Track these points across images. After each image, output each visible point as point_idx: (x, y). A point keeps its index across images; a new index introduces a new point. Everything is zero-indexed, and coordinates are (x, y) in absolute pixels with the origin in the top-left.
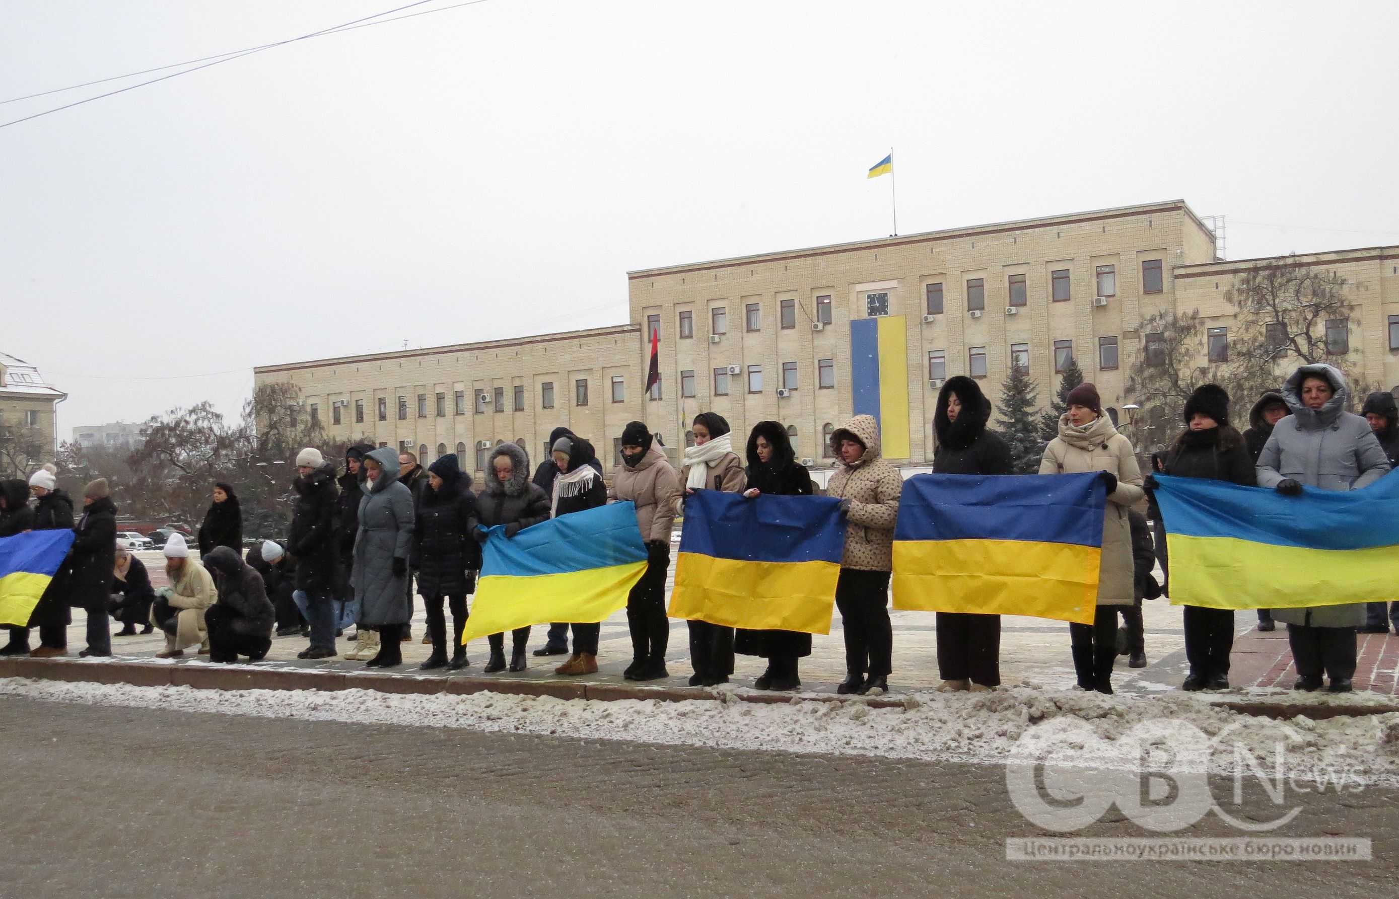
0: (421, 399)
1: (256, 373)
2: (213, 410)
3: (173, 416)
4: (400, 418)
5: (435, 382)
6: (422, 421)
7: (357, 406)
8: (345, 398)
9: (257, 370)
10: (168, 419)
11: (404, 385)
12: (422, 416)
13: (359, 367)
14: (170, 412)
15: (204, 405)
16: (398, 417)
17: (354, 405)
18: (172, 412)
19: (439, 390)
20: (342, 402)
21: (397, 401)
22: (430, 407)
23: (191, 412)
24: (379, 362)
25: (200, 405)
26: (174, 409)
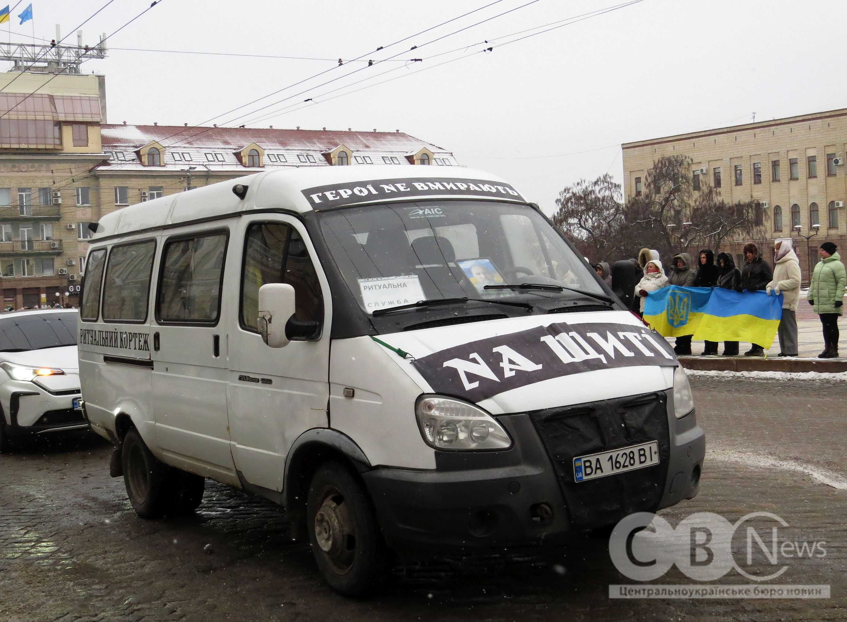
0: (775, 164)
1: (623, 149)
2: (613, 181)
3: (579, 187)
4: (755, 183)
5: (788, 149)
6: (776, 184)
7: (715, 173)
8: (704, 167)
9: (625, 146)
10: (578, 190)
11: (758, 153)
12: (775, 179)
13: (717, 139)
14: (576, 184)
15: (605, 177)
16: (753, 182)
17: (712, 172)
18: (578, 184)
19: (792, 156)
20: (702, 170)
21: (752, 167)
22: (784, 171)
23: (596, 183)
24: (734, 133)
25: (602, 178)
26: (580, 181)
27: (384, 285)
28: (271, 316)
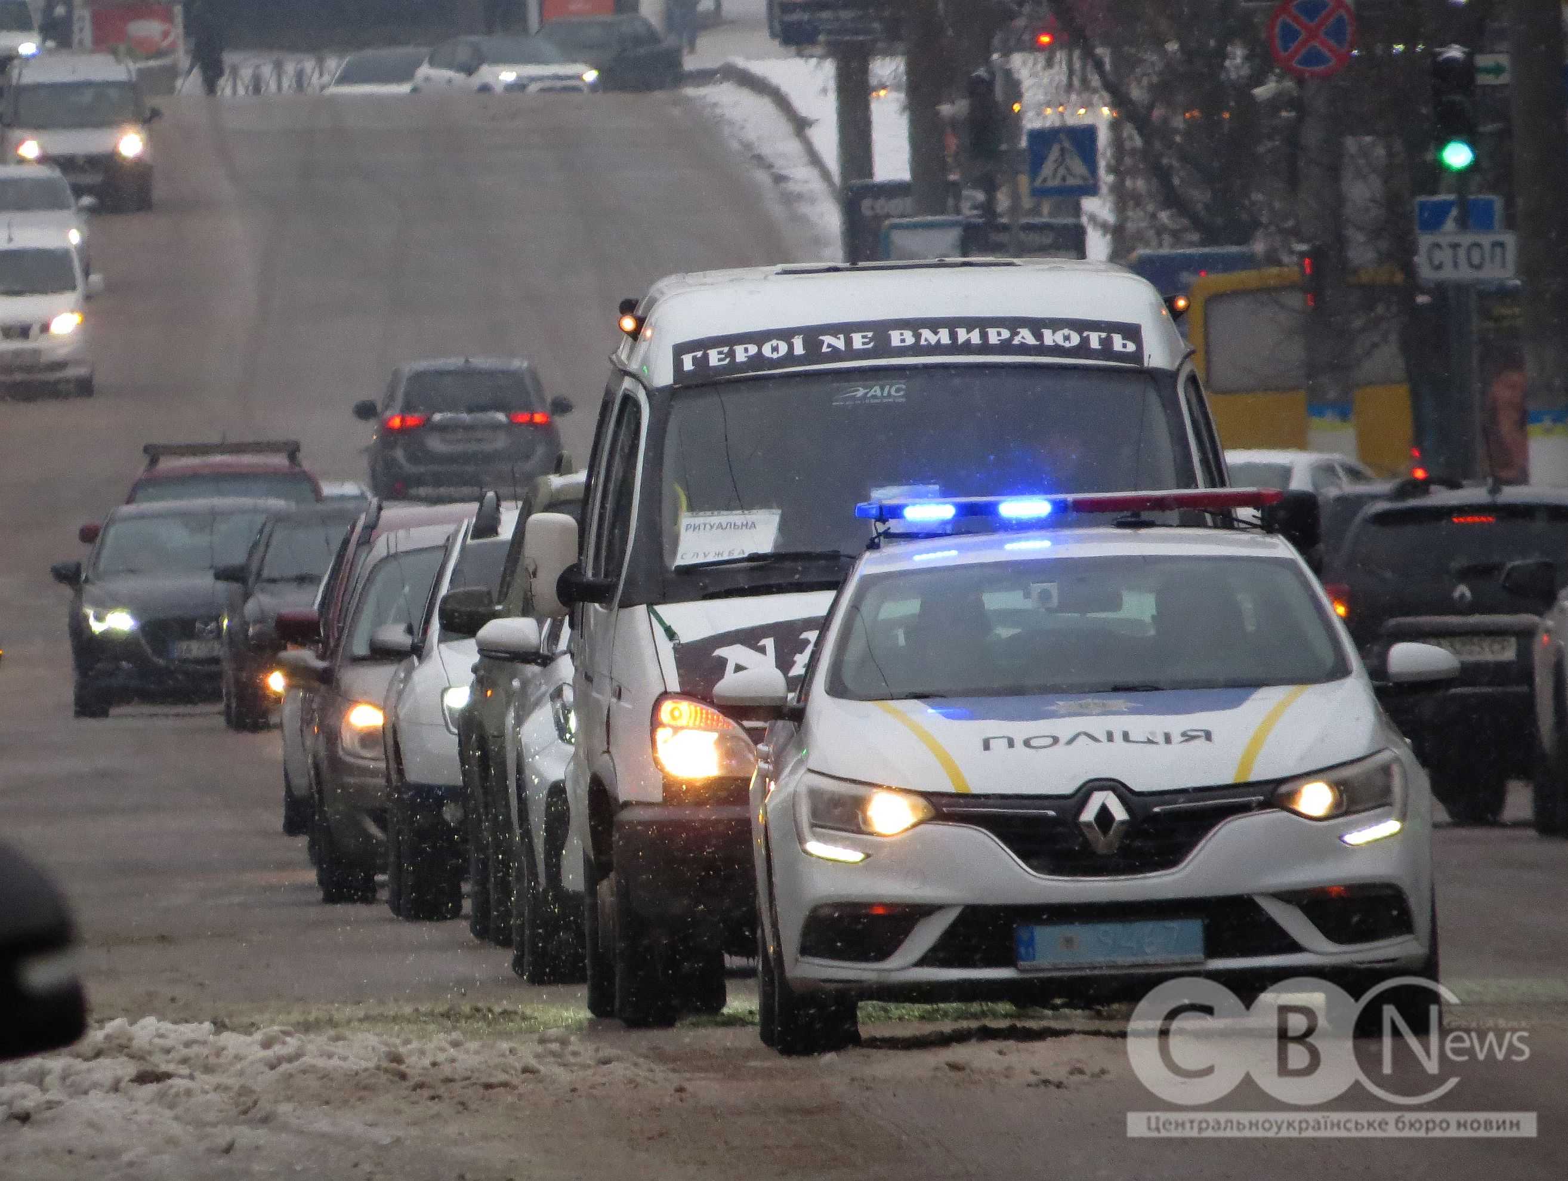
27: (720, 523)
28: (536, 566)
